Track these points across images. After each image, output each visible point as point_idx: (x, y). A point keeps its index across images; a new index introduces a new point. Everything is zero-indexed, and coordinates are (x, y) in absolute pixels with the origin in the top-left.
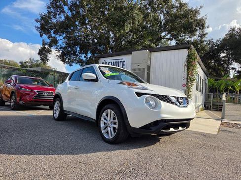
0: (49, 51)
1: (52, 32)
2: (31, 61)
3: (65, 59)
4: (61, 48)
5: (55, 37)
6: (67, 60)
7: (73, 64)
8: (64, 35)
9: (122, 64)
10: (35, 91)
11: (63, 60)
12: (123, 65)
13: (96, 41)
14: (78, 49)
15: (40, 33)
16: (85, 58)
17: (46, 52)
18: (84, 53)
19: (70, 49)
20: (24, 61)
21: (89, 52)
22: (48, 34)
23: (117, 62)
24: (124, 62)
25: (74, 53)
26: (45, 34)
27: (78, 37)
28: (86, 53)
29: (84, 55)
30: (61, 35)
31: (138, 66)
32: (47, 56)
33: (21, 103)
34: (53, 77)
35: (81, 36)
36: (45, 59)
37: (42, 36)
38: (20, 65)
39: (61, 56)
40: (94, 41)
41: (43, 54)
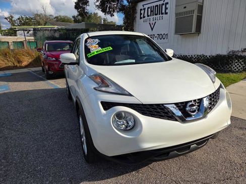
0: (86, 3)
6: (108, 10)
9: (164, 6)
11: (104, 11)
12: (166, 9)
17: (83, 4)
23: (157, 6)
24: (167, 3)
31: (185, 7)
32: (84, 9)
33: (50, 72)
36: (82, 13)
41: (80, 8)
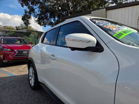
0: (30, 18)
1: (30, 3)
2: (21, 26)
3: (41, 23)
4: (37, 15)
5: (32, 7)
6: (42, 23)
7: (46, 26)
8: (39, 5)
10: (16, 50)
11: (40, 24)
13: (60, 8)
14: (49, 15)
15: (21, 4)
16: (54, 21)
17: (27, 18)
18: (53, 18)
19: (43, 16)
20: (18, 26)
21: (56, 17)
22: (27, 5)
25: (46, 18)
26: (26, 5)
27: (48, 6)
28: (54, 18)
29: (53, 19)
30: (36, 5)
32: (28, 21)
33: (4, 61)
34: (34, 35)
35: (50, 5)
36: (27, 23)
37: (23, 6)
38: (15, 28)
39: (38, 21)
40: (58, 9)
41: (26, 20)
